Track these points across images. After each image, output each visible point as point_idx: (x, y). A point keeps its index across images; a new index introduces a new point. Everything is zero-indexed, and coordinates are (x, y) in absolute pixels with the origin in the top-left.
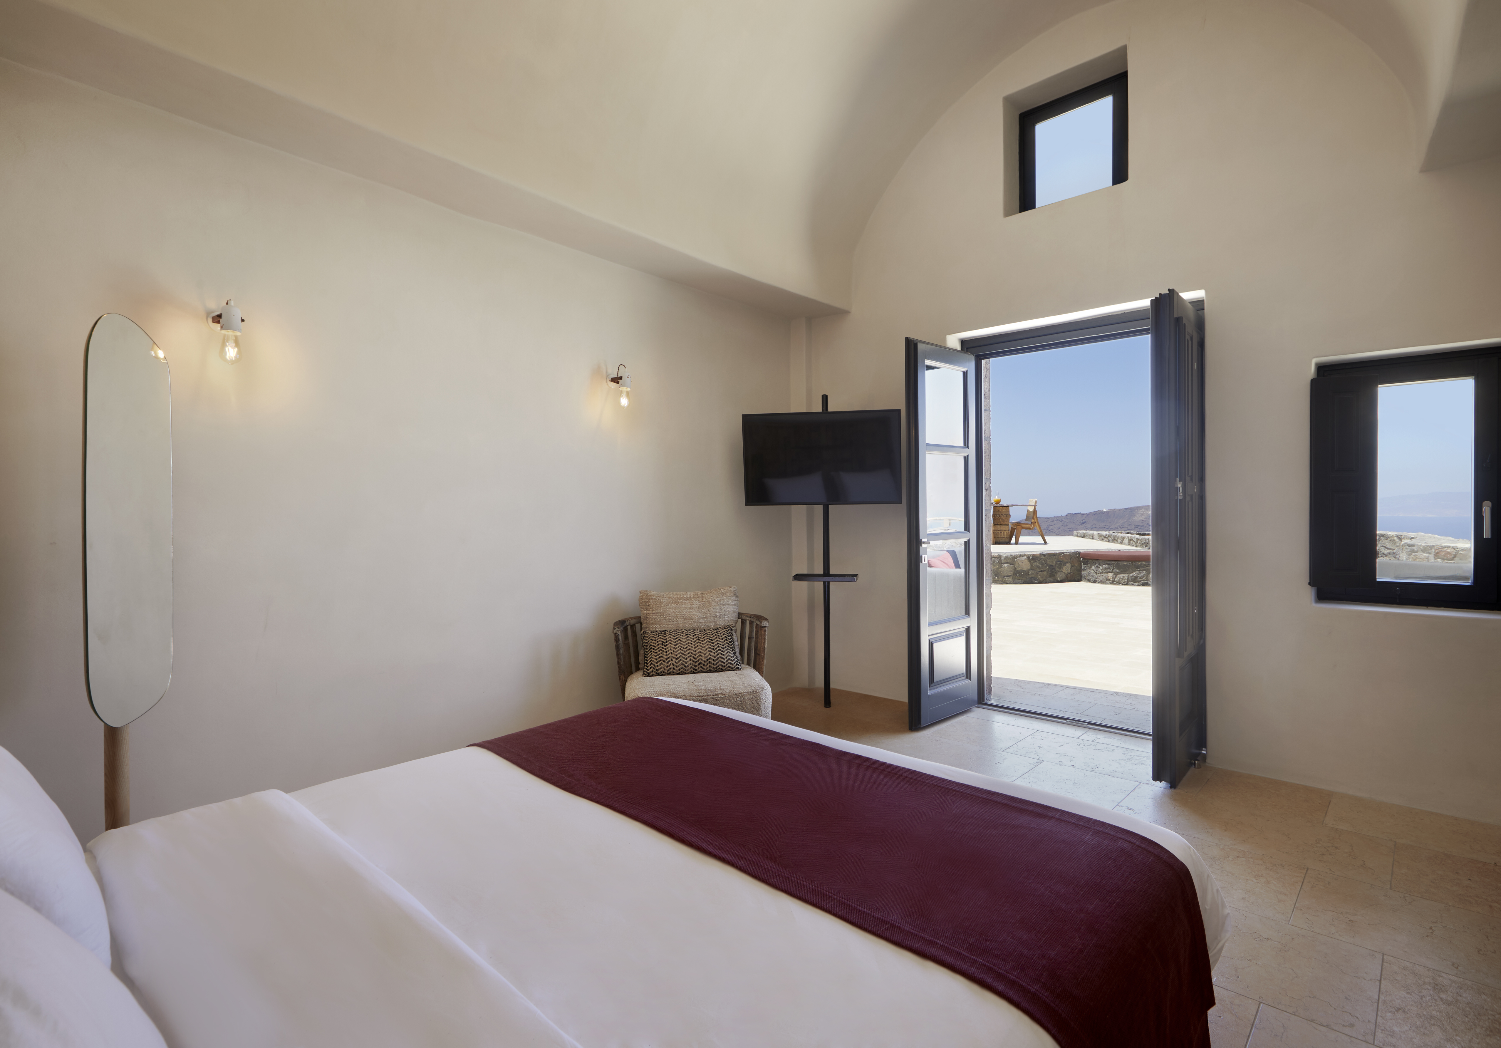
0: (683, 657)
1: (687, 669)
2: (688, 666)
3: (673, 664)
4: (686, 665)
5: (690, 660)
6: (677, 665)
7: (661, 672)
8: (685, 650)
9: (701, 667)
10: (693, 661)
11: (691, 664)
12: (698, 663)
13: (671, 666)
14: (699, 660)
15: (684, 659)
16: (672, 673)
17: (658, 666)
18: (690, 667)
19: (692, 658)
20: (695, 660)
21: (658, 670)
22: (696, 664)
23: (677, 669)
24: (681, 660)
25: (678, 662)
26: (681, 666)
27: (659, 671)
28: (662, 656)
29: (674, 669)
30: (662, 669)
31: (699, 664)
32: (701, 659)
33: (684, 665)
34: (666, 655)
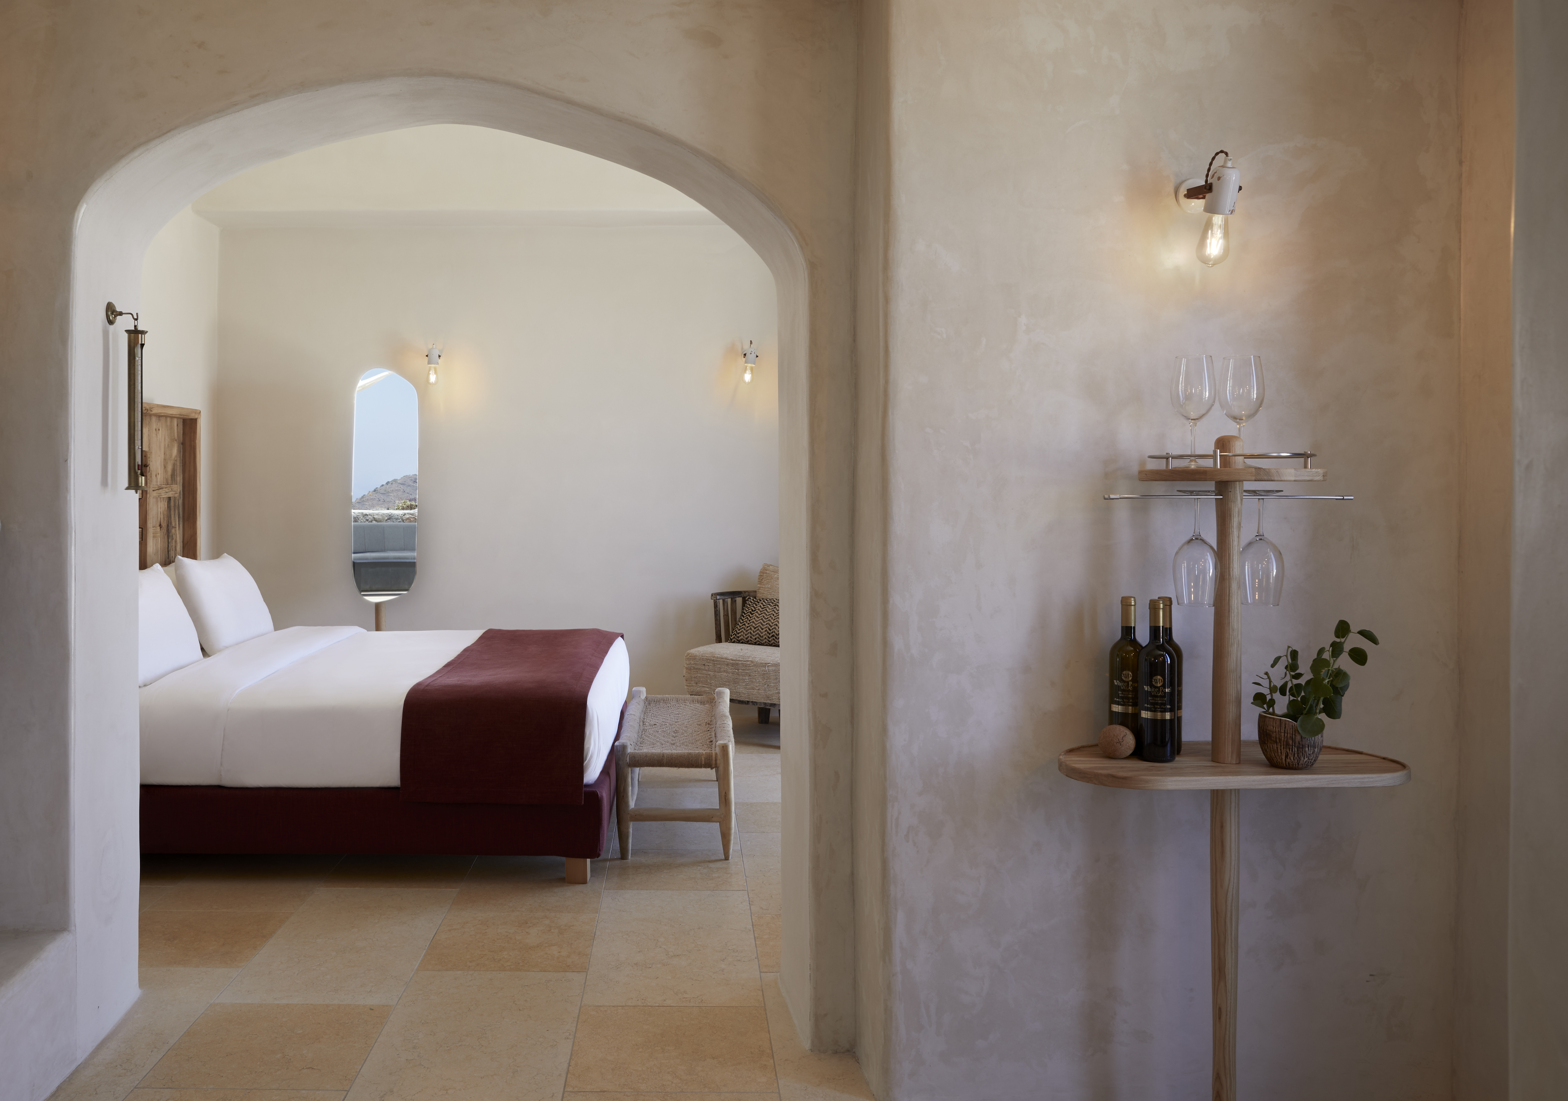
0: (761, 627)
1: (762, 639)
2: (763, 637)
3: (751, 633)
4: (762, 635)
5: (766, 631)
6: (754, 634)
7: (741, 640)
8: (765, 620)
9: (774, 639)
10: (768, 633)
11: (765, 635)
12: (771, 635)
13: (749, 634)
14: (772, 632)
15: (760, 629)
16: (750, 642)
17: (739, 633)
18: (764, 637)
19: (768, 630)
20: (770, 632)
21: (738, 637)
22: (770, 636)
23: (754, 638)
24: (758, 629)
25: (756, 631)
26: (758, 635)
27: (740, 639)
28: (745, 624)
29: (751, 637)
30: (742, 637)
32: (775, 632)
33: (760, 635)
34: (748, 624)
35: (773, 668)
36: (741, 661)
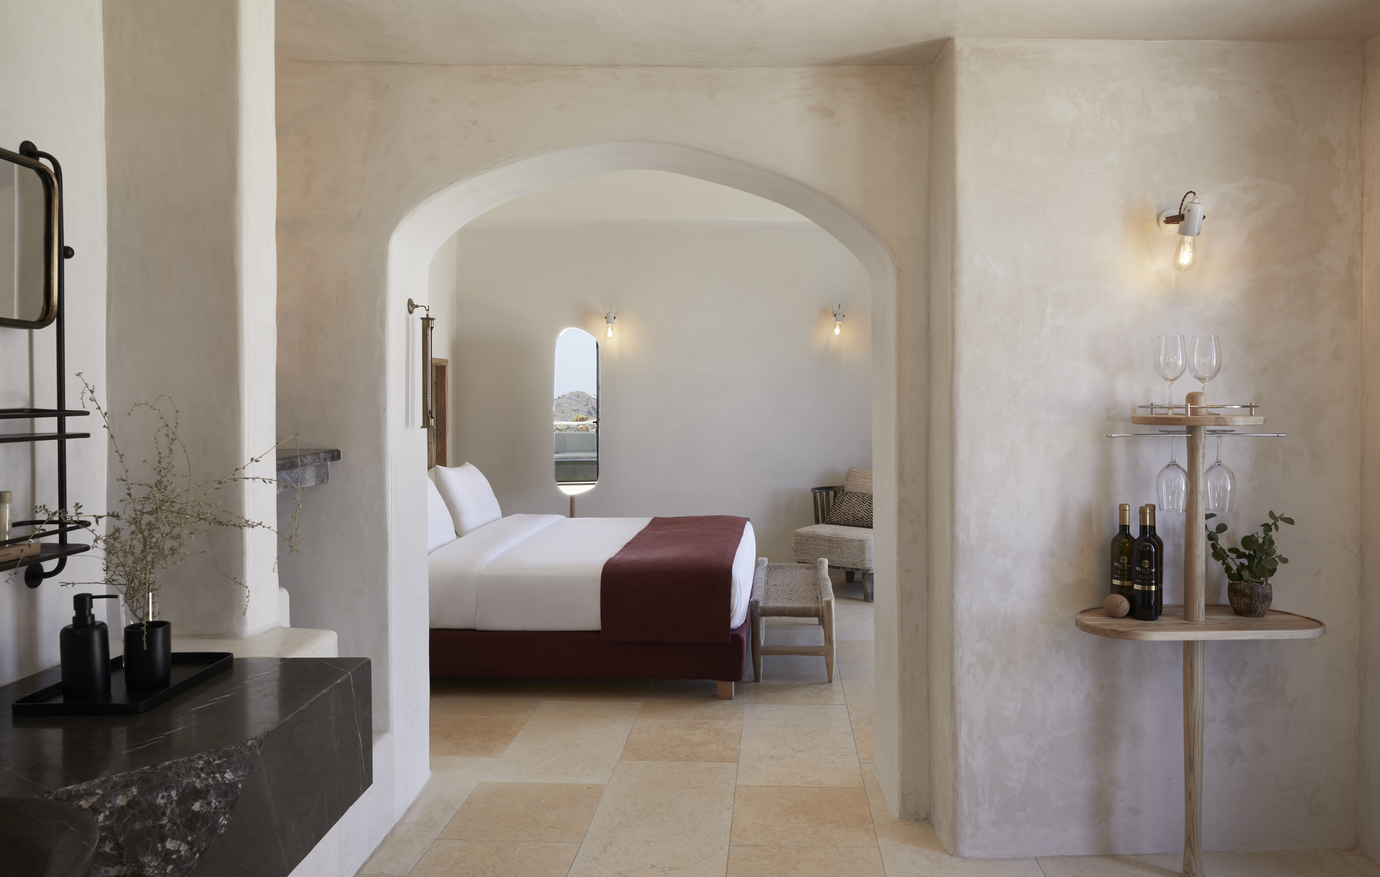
0: (848, 513)
1: (849, 521)
2: (849, 520)
3: (841, 517)
4: (849, 519)
5: (852, 515)
6: (843, 518)
7: (834, 522)
8: (851, 508)
9: (858, 522)
10: (853, 517)
11: (851, 518)
12: (856, 518)
13: (840, 518)
14: (856, 517)
15: (848, 514)
16: (840, 524)
17: (832, 517)
18: (851, 520)
19: (853, 515)
20: (855, 516)
21: (832, 520)
22: (855, 519)
23: (843, 521)
24: (846, 515)
25: (844, 516)
26: (846, 519)
27: (832, 521)
28: (836, 511)
29: (841, 520)
30: (834, 520)
31: (856, 520)
32: (858, 516)
33: (847, 519)
34: (839, 510)
35: (858, 543)
36: (835, 538)
